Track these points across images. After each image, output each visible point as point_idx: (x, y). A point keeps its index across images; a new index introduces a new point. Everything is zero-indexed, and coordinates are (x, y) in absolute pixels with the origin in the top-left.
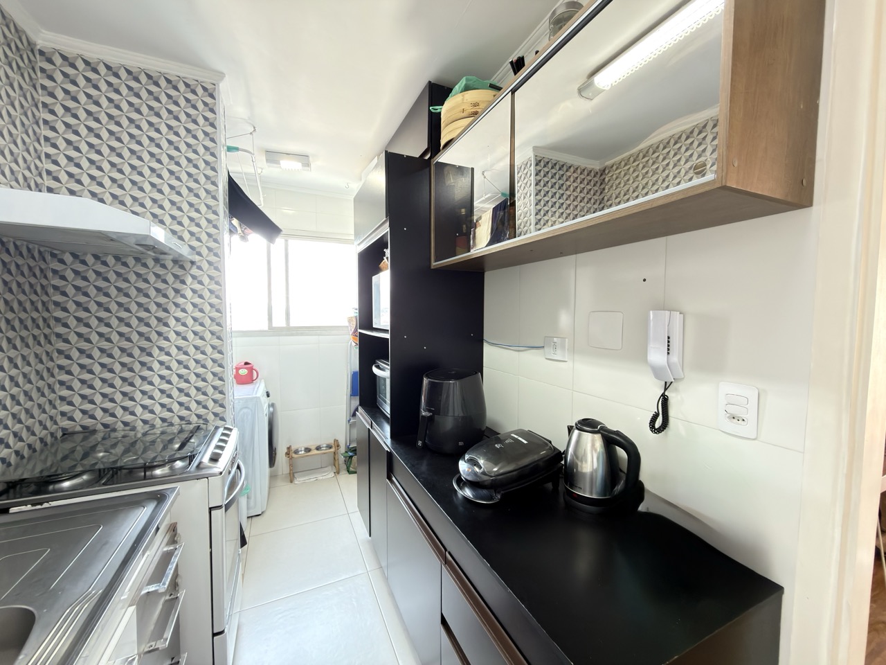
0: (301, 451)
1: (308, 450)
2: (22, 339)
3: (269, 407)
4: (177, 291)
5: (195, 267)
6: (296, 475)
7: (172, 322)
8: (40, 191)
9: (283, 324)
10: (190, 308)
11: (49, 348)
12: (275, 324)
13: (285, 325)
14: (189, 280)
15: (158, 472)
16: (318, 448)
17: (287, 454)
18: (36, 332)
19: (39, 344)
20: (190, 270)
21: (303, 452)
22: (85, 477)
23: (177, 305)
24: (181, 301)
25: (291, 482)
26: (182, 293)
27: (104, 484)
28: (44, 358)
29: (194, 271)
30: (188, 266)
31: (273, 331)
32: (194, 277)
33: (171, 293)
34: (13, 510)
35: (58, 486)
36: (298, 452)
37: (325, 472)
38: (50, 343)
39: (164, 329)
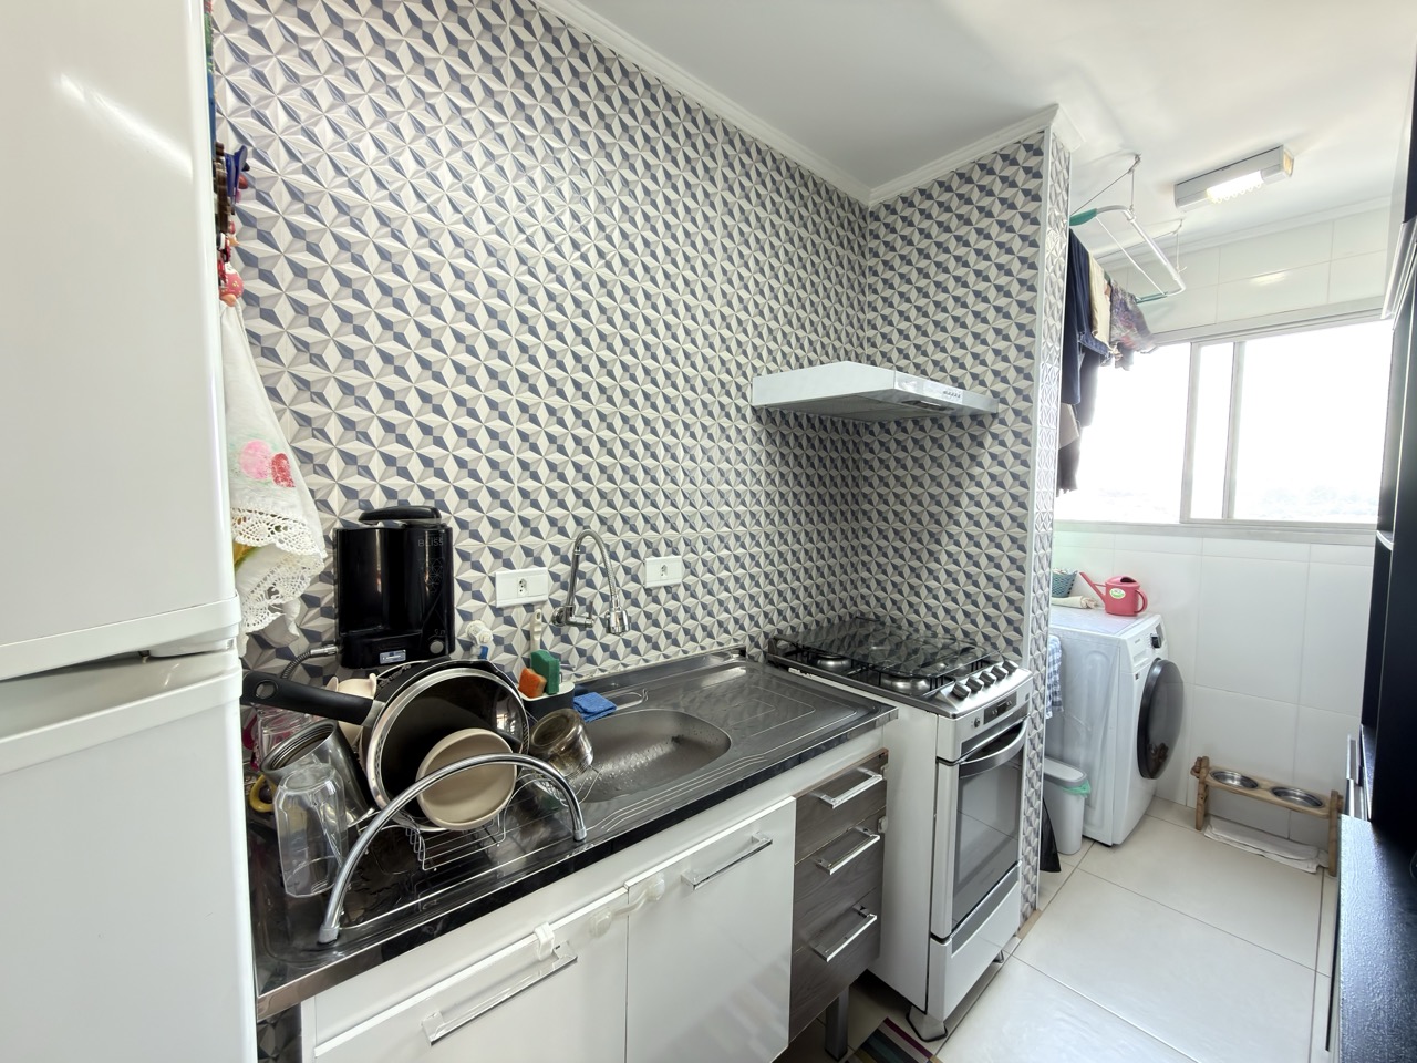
0: (1233, 779)
1: (1249, 783)
2: (831, 514)
3: (1153, 666)
4: (972, 457)
5: (997, 421)
6: (1213, 820)
7: (965, 501)
8: (860, 362)
9: (1216, 514)
10: (986, 481)
11: (855, 525)
12: (1196, 514)
13: (1219, 517)
14: (988, 441)
15: (900, 685)
16: (1279, 792)
17: (1196, 771)
18: (844, 507)
19: (846, 520)
20: (991, 425)
21: (1236, 783)
22: (844, 663)
23: (971, 477)
24: (976, 471)
25: (1199, 828)
26: (979, 459)
27: (850, 676)
28: (850, 534)
29: (996, 428)
30: (987, 421)
31: (1190, 526)
32: (995, 436)
33: (966, 461)
34: (791, 670)
35: (824, 662)
36: (1225, 778)
37: (1294, 853)
38: (857, 520)
39: (954, 510)
